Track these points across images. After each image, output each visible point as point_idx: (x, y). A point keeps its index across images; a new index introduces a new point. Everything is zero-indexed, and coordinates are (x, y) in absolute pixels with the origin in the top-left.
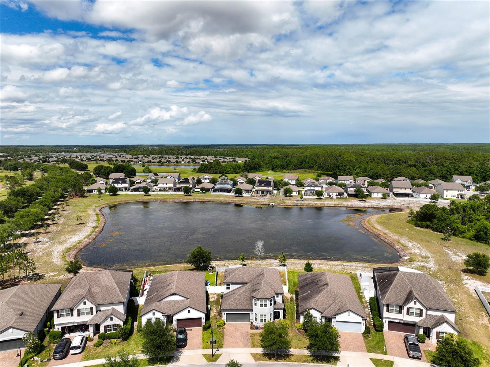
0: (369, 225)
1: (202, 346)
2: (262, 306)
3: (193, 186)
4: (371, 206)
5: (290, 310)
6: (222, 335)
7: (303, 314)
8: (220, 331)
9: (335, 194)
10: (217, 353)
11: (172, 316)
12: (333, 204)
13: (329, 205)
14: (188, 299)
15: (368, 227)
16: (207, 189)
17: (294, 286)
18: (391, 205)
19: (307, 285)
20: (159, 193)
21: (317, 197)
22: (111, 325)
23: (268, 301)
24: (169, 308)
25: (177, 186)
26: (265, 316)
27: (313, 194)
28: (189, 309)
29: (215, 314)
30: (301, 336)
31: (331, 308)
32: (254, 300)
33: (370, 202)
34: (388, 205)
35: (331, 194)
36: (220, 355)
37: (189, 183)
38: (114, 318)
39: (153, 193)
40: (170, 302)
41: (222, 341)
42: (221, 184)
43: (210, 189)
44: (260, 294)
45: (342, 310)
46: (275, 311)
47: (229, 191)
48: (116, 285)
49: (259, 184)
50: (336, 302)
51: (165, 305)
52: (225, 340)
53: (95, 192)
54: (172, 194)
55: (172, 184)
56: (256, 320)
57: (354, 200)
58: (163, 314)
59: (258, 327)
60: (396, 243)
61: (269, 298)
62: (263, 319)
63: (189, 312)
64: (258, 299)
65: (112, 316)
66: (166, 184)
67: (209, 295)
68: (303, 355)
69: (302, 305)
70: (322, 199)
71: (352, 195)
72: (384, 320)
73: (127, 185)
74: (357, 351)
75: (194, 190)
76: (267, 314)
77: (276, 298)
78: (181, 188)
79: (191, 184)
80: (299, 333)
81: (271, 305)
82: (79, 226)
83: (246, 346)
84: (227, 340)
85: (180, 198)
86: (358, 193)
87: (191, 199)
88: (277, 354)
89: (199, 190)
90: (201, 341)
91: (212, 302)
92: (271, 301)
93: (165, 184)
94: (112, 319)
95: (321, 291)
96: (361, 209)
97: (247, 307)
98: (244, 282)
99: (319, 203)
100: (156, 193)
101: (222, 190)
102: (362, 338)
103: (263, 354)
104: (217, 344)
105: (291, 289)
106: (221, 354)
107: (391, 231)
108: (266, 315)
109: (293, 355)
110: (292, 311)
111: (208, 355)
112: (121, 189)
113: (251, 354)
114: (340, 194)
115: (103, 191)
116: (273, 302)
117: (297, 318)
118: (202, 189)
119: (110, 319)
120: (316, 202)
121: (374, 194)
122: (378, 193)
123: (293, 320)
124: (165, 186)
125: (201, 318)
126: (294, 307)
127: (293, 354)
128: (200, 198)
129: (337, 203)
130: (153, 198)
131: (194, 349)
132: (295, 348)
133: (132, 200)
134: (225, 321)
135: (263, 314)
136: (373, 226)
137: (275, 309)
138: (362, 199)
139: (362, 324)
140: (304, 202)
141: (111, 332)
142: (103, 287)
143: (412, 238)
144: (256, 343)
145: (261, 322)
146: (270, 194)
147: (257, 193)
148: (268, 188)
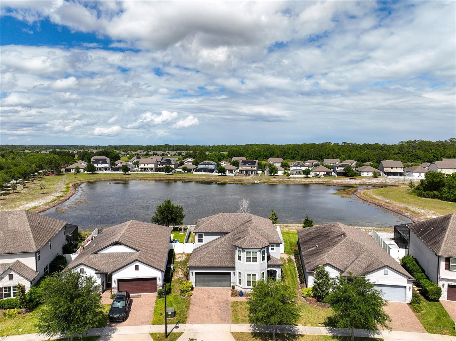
0: (366, 197)
1: (152, 320)
2: (250, 261)
3: (174, 166)
4: (362, 183)
5: (289, 273)
6: (188, 305)
7: (312, 274)
8: (184, 299)
9: (322, 173)
10: (175, 331)
11: (111, 275)
12: (322, 182)
13: (317, 182)
14: (138, 251)
15: (366, 198)
16: (189, 169)
17: (291, 246)
18: (384, 182)
19: (312, 239)
20: (139, 172)
21: (304, 176)
22: (10, 288)
23: (258, 253)
24: (108, 262)
25: (159, 166)
26: (254, 277)
27: (299, 173)
28: (137, 263)
29: (181, 276)
30: (312, 306)
31: (355, 265)
32: (237, 251)
33: (361, 180)
34: (381, 182)
35: (318, 173)
36: (180, 334)
37: (171, 163)
38: (16, 276)
39: (133, 172)
40: (110, 255)
41: (186, 313)
42: (204, 165)
43: (192, 169)
44: (246, 242)
45: (374, 267)
46: (269, 270)
47: (212, 171)
48: (30, 229)
49: (243, 164)
50: (362, 256)
51: (103, 259)
52: (190, 312)
53: (73, 171)
54: (153, 174)
55: (154, 165)
56: (240, 283)
57: (343, 178)
58: (97, 272)
59: (244, 293)
60: (404, 211)
61: (261, 247)
62: (252, 281)
63: (137, 268)
64: (244, 249)
65: (12, 273)
66: (148, 165)
67: (176, 254)
68: (320, 336)
69: (309, 262)
70: (309, 177)
71: (342, 174)
72: (440, 284)
73: (107, 165)
74: (409, 331)
75: (176, 171)
76: (257, 273)
77: (270, 251)
78: (162, 168)
79: (173, 164)
80: (308, 303)
81: (263, 259)
82: (42, 195)
83: (224, 321)
84: (194, 310)
85: (161, 177)
86: (347, 171)
87: (172, 178)
88: (277, 334)
89: (181, 170)
90: (152, 313)
91: (178, 262)
92: (263, 253)
93: (146, 165)
94: (11, 277)
95: (337, 242)
96: (353, 185)
97: (227, 264)
98: (223, 231)
99: (307, 181)
100: (136, 172)
101: (205, 170)
102: (411, 310)
103: (252, 334)
104: (178, 317)
105: (287, 250)
106: (182, 333)
107: (394, 200)
108: (255, 275)
109: (303, 336)
110: (292, 274)
111: (159, 334)
112: (100, 169)
113: (232, 333)
114: (328, 174)
115: (82, 171)
116: (266, 255)
117: (302, 283)
118: (184, 169)
119: (7, 277)
120: (303, 180)
121: (364, 173)
122: (368, 172)
123: (295, 284)
124: (146, 166)
125: (155, 279)
126: (295, 270)
127: (302, 334)
128: (182, 176)
129: (326, 180)
130: (133, 176)
131: (137, 325)
132: (305, 325)
133: (110, 178)
134: (194, 285)
135: (252, 273)
136: (371, 196)
137: (269, 266)
138: (352, 178)
139: (407, 288)
140: (290, 180)
141: (9, 298)
142: (8, 231)
143: (422, 205)
144: (240, 317)
145: (248, 285)
146: (254, 174)
147: (241, 173)
148: (252, 168)
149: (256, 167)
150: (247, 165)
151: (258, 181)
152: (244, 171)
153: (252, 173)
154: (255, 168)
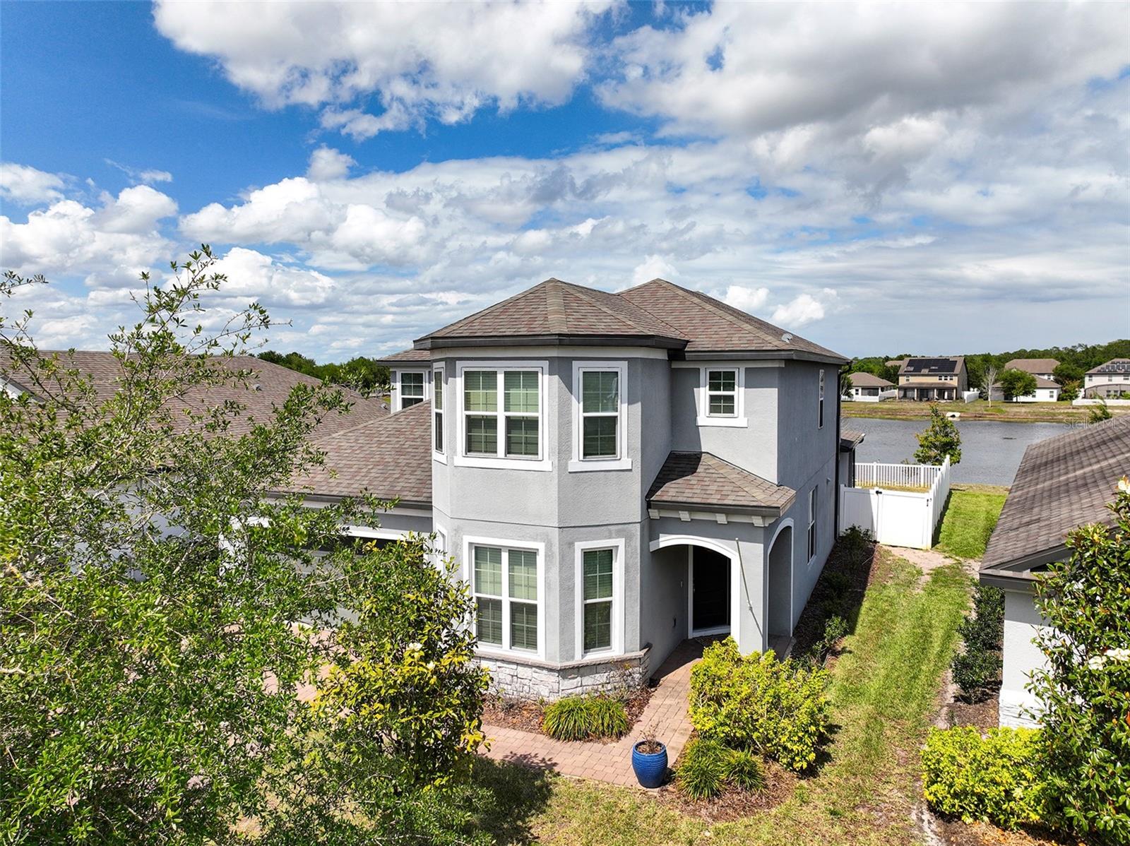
2: (490, 448)
7: (1033, 598)
26: (523, 572)
27: (1122, 396)
46: (657, 544)
49: (912, 369)
62: (505, 602)
76: (540, 546)
135: (504, 541)
146: (950, 398)
147: (905, 396)
148: (943, 381)
149: (955, 379)
150: (925, 371)
151: (957, 414)
152: (913, 389)
153: (941, 395)
154: (954, 382)
